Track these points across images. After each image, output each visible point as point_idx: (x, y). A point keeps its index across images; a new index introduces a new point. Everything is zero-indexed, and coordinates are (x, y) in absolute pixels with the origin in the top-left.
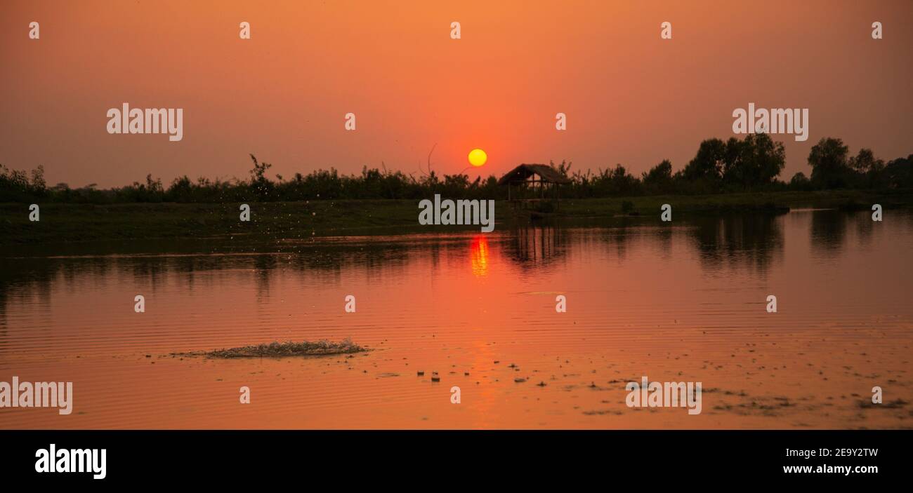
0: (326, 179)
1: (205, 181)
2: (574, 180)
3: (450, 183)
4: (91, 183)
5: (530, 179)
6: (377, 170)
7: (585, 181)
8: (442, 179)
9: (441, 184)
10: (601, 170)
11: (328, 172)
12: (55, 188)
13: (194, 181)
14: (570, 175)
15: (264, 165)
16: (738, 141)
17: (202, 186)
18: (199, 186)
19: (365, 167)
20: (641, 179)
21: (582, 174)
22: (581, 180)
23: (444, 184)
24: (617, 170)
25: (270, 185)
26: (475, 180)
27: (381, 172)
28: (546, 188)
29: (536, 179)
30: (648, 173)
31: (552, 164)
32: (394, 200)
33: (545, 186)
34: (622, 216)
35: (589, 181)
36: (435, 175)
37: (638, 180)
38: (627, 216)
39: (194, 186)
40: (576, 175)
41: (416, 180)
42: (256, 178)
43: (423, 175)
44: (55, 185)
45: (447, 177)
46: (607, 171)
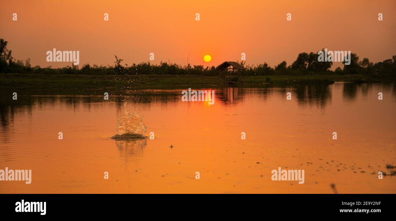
0: (145, 66)
1: (96, 66)
2: (247, 69)
3: (196, 69)
4: (49, 66)
5: (229, 68)
6: (166, 63)
7: (251, 69)
8: (193, 67)
9: (192, 69)
10: (257, 64)
11: (146, 63)
12: (35, 67)
13: (92, 66)
14: (245, 66)
15: (120, 59)
16: (314, 54)
17: (95, 68)
18: (93, 68)
19: (162, 62)
20: (274, 69)
21: (250, 66)
22: (250, 68)
23: (194, 69)
24: (264, 65)
25: (122, 68)
26: (206, 67)
27: (168, 63)
28: (235, 71)
29: (231, 68)
30: (277, 66)
31: (238, 62)
32: (173, 75)
33: (235, 70)
34: (265, 83)
35: (253, 69)
36: (190, 65)
37: (273, 69)
38: (268, 84)
39: (92, 68)
40: (247, 66)
41: (182, 67)
42: (117, 65)
43: (185, 65)
44: (35, 66)
45: (195, 66)
46: (260, 65)
